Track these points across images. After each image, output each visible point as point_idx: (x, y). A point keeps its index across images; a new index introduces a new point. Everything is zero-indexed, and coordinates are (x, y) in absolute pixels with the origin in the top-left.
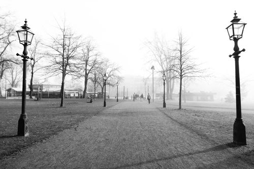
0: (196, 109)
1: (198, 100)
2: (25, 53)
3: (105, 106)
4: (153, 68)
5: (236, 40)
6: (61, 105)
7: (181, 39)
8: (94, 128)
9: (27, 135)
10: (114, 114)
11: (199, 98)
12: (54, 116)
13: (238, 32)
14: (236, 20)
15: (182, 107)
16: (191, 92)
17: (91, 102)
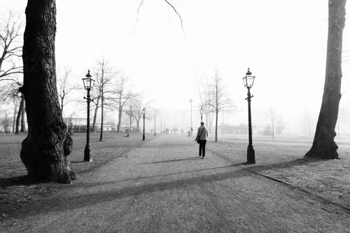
0: (230, 141)
1: (237, 133)
2: (88, 96)
3: (144, 139)
4: (191, 101)
5: (249, 88)
6: (101, 139)
7: (217, 75)
8: (142, 157)
9: (91, 160)
10: (155, 147)
11: (239, 131)
12: (101, 148)
13: (249, 83)
14: (249, 73)
15: (218, 140)
16: (230, 125)
17: (128, 136)
